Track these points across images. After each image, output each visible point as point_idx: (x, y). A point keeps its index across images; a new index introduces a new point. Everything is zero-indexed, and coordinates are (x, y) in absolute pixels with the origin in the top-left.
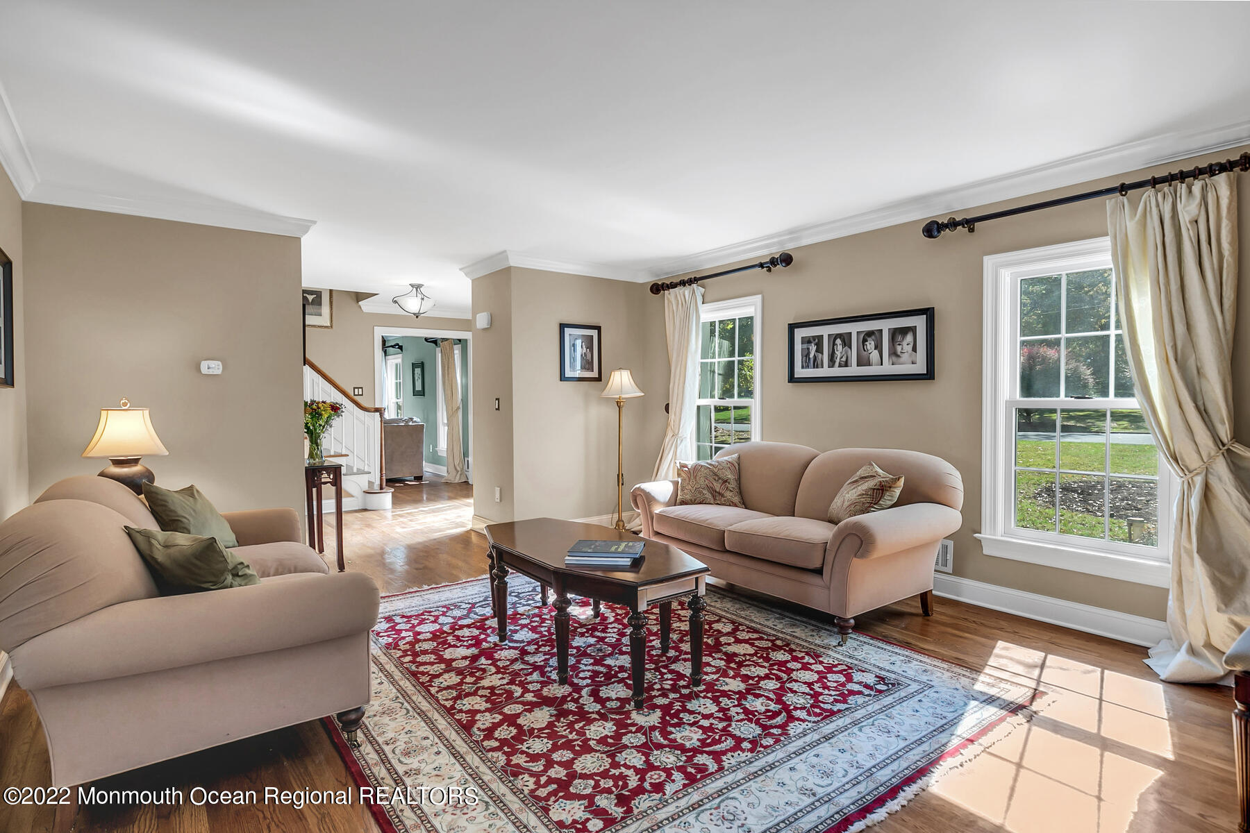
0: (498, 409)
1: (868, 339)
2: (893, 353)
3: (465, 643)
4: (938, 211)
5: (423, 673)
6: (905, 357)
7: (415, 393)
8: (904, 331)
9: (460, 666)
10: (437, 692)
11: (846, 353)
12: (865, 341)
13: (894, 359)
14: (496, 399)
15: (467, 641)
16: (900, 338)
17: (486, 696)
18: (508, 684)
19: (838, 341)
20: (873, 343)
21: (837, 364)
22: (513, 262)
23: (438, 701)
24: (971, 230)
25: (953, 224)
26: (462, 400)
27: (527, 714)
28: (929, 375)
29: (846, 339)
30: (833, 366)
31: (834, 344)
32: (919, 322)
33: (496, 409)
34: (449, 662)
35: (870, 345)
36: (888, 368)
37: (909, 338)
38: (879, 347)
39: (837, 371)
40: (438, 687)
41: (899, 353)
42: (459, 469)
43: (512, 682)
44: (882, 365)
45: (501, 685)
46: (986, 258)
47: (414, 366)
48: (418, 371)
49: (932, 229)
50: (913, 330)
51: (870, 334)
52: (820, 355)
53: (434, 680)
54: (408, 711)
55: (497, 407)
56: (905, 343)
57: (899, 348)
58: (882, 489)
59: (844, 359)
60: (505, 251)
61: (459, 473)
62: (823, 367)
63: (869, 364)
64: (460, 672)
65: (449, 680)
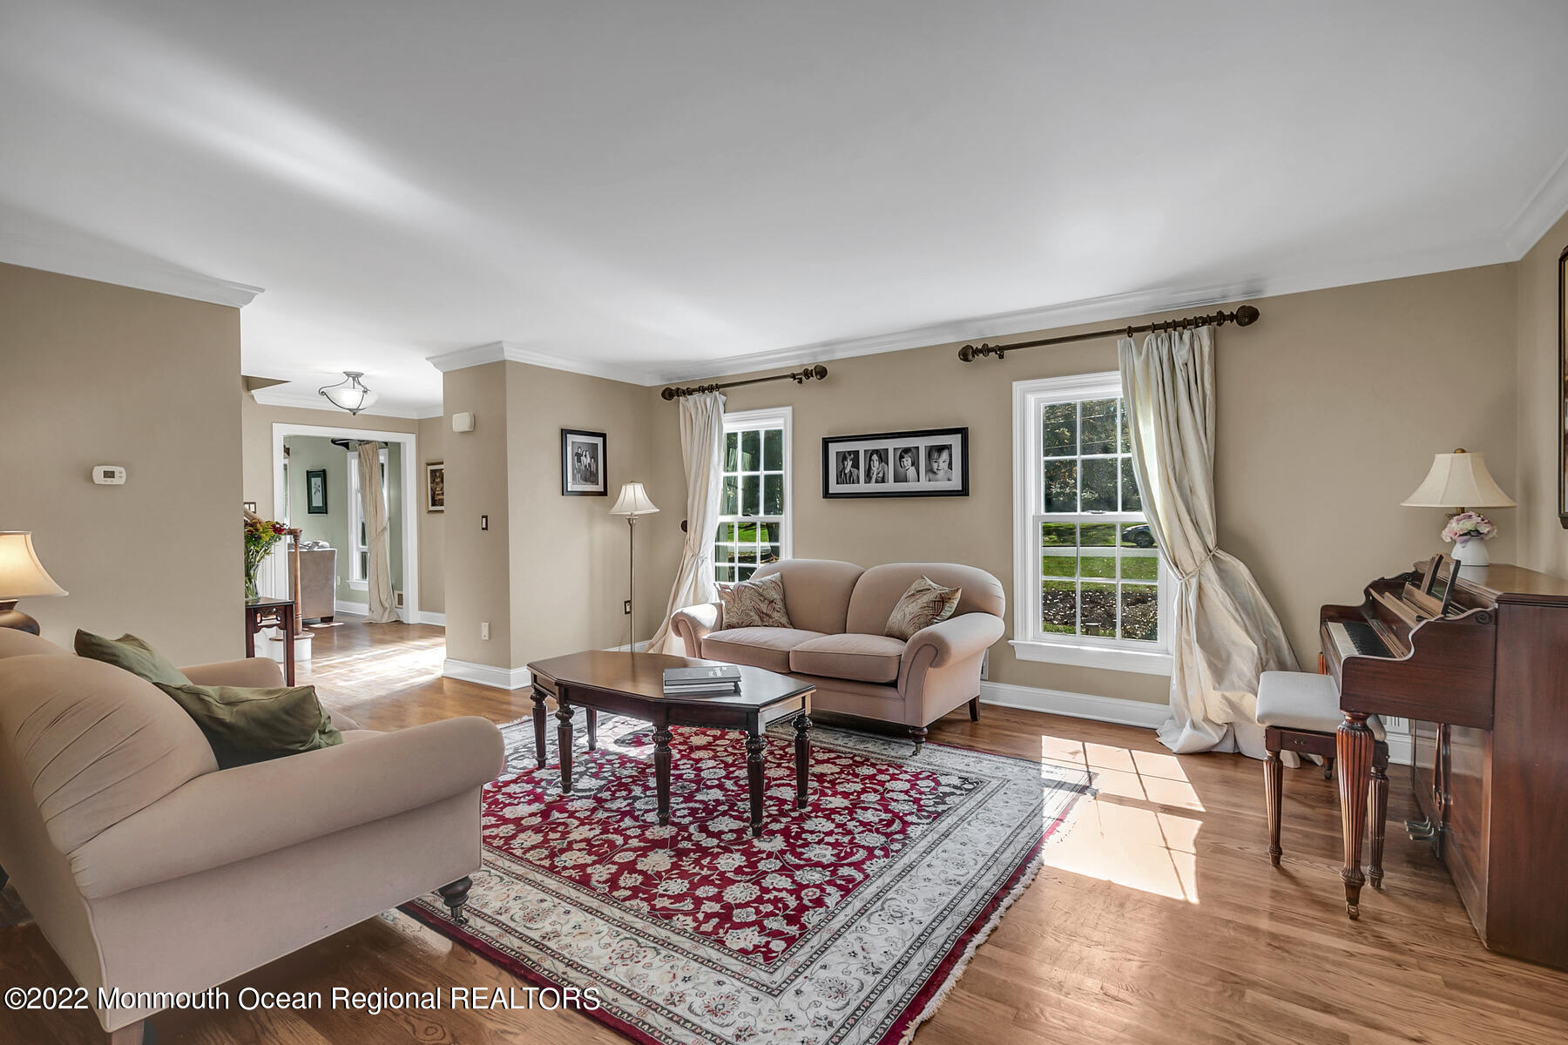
0: (486, 529)
1: (905, 456)
2: (930, 470)
3: (522, 800)
4: (971, 336)
5: (494, 837)
6: (941, 474)
7: (312, 510)
8: (940, 449)
9: (532, 823)
10: (524, 853)
11: (883, 468)
12: (901, 457)
13: (931, 475)
14: (483, 517)
15: (524, 797)
16: (935, 455)
17: (584, 849)
18: (601, 834)
19: (875, 457)
20: (910, 459)
21: (874, 480)
22: (510, 354)
23: (531, 862)
24: (1001, 357)
25: (986, 350)
26: (390, 518)
27: (643, 859)
28: (964, 492)
29: (882, 455)
30: (869, 482)
31: (870, 460)
32: (955, 441)
33: (483, 529)
34: (517, 821)
35: (907, 461)
36: (924, 485)
37: (945, 455)
38: (915, 464)
39: (873, 487)
40: (522, 848)
41: (935, 470)
42: (387, 605)
43: (605, 831)
44: (919, 481)
45: (595, 836)
46: (1014, 384)
47: (310, 475)
48: (316, 481)
49: (967, 353)
50: (949, 447)
51: (907, 451)
52: (856, 470)
53: (511, 842)
54: (502, 879)
55: (484, 526)
56: (941, 461)
57: (935, 466)
58: (942, 601)
59: (881, 475)
60: (500, 342)
61: (388, 610)
62: (859, 483)
63: (905, 480)
64: (537, 830)
65: (529, 840)
